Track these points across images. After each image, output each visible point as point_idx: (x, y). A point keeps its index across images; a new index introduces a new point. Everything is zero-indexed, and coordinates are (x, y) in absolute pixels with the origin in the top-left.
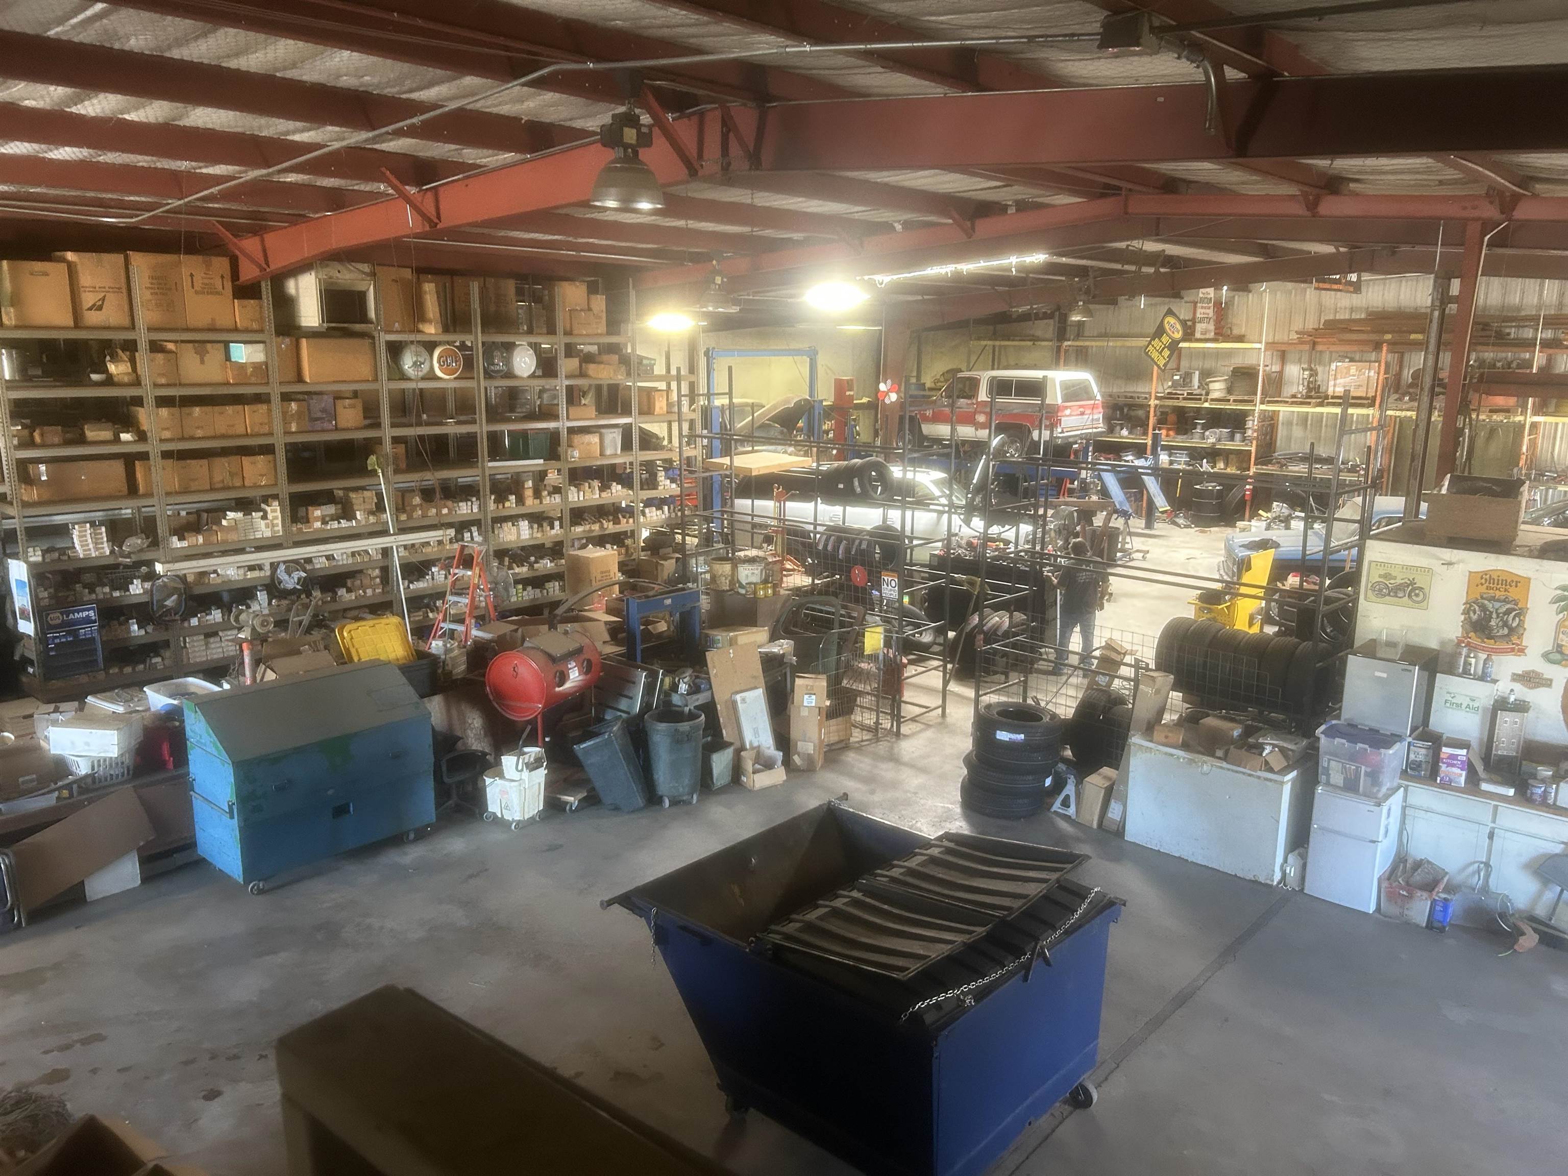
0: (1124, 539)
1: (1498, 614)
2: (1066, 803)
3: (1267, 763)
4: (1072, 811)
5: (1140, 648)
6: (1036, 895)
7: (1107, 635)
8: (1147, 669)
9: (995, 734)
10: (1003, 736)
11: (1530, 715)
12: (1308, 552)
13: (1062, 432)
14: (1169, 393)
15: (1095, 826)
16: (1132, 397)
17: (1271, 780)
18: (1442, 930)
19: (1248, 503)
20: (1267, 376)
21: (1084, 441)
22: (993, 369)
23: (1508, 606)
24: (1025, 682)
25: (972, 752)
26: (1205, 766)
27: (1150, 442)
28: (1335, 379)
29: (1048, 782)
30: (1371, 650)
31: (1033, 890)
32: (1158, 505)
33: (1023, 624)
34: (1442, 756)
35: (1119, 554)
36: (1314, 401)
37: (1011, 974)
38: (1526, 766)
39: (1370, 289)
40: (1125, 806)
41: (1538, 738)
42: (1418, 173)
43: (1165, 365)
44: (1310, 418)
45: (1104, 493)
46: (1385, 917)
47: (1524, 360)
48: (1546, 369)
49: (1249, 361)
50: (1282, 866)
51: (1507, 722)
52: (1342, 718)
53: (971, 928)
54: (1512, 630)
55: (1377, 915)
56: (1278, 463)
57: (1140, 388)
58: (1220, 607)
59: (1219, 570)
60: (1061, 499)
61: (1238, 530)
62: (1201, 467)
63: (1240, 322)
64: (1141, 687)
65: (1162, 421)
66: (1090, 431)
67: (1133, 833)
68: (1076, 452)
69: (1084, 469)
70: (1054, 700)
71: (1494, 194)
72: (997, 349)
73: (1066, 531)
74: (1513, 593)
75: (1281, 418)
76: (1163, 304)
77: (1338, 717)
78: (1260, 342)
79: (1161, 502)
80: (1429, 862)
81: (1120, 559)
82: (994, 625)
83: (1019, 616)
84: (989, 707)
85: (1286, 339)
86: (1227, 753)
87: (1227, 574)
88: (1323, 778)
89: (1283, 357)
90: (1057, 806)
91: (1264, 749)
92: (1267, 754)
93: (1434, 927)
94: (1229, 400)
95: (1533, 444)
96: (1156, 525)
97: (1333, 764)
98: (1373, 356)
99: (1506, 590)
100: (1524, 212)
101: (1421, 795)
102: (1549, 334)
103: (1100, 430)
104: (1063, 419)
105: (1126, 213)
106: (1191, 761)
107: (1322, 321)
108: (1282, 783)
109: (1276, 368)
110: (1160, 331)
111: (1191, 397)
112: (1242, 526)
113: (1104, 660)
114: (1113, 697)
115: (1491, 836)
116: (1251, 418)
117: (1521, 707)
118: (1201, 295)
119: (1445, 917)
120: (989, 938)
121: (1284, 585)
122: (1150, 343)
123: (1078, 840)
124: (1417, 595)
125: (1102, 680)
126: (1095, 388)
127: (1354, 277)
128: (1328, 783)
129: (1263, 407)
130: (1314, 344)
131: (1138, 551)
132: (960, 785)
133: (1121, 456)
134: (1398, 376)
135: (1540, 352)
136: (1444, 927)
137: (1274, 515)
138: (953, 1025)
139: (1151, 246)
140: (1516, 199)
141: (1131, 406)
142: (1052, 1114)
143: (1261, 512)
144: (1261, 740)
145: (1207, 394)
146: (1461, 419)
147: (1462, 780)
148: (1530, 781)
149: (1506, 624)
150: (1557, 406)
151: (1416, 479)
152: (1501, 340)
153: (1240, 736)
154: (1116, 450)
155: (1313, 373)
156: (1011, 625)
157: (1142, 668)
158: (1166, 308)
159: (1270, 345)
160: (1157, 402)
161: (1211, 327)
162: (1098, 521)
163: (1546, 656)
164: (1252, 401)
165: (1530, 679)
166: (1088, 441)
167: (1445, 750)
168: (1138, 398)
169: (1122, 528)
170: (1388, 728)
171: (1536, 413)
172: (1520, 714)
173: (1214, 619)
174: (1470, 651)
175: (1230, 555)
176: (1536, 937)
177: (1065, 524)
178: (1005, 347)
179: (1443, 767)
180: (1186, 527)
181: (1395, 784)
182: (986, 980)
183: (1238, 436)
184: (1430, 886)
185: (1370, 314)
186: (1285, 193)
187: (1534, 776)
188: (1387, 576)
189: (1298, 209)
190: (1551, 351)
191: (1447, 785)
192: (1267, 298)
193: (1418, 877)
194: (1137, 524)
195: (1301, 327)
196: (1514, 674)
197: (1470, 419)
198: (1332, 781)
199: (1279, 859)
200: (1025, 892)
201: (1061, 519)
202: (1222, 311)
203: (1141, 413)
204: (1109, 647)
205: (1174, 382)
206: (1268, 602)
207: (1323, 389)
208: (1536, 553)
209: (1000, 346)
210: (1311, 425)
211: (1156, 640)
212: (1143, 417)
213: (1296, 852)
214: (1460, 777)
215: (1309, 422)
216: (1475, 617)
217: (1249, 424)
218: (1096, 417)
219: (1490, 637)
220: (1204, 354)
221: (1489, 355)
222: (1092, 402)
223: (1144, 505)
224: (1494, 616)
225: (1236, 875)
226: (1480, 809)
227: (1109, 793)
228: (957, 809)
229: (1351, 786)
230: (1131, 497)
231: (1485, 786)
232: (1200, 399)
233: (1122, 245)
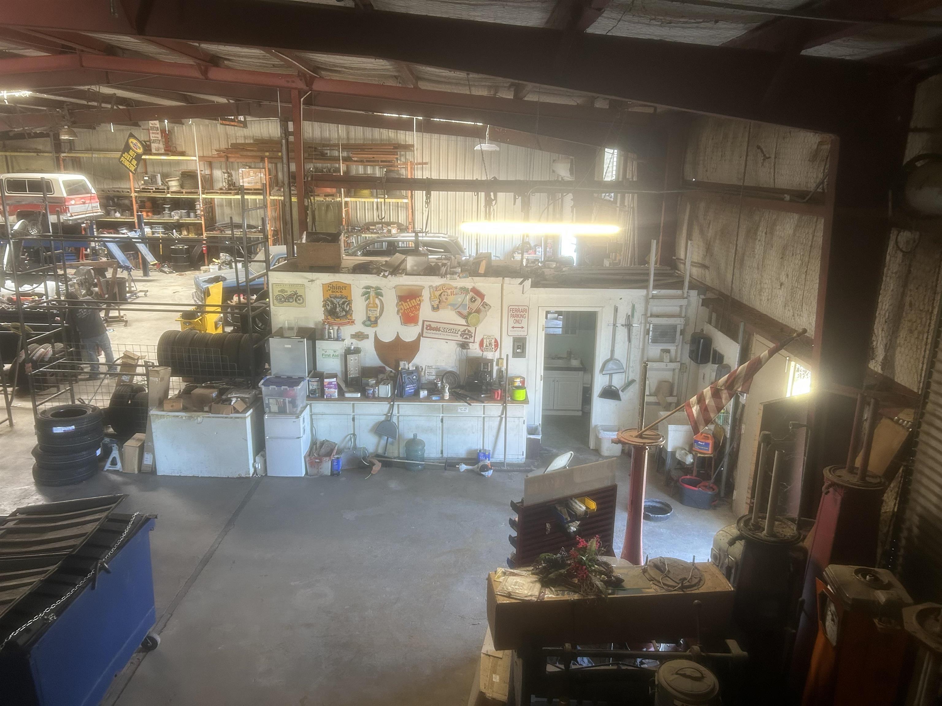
0: (130, 284)
1: (339, 305)
2: (114, 463)
3: (235, 408)
4: (119, 466)
5: (146, 354)
6: (92, 531)
7: (123, 349)
8: (153, 366)
9: (52, 430)
10: (58, 430)
11: (362, 354)
12: (240, 282)
13: (72, 216)
14: (143, 189)
15: (136, 472)
16: (118, 191)
17: (238, 418)
18: (338, 474)
19: (206, 255)
20: (203, 177)
21: (89, 222)
22: (9, 172)
23: (343, 300)
24: (71, 390)
25: (37, 446)
26: (199, 419)
27: (136, 221)
28: (243, 179)
29: (99, 452)
30: (281, 333)
31: (90, 528)
32: (149, 260)
33: (61, 352)
34: (325, 384)
35: (128, 295)
36: (233, 192)
37: (82, 588)
38: (364, 380)
39: (253, 126)
40: (154, 454)
41: (367, 365)
42: (260, 59)
43: (135, 170)
44: (232, 202)
45: (110, 255)
46: (311, 476)
47: (336, 168)
48: (347, 172)
49: (191, 168)
50: (253, 464)
51: (352, 359)
52: (273, 374)
53: (45, 569)
54: (347, 312)
55: (307, 477)
56: (219, 229)
57: (122, 185)
58: (195, 320)
59: (193, 298)
60: (81, 262)
61: (202, 271)
62: (173, 234)
63: (180, 142)
64: (151, 378)
65: (142, 206)
66: (92, 214)
67: (163, 469)
68: (85, 229)
69: (92, 241)
70: (94, 398)
71: (302, 75)
72: (9, 158)
73: (87, 283)
74: (344, 293)
75: (216, 203)
76: (127, 130)
77: (270, 374)
78: (195, 156)
79: (151, 259)
80: (327, 441)
81: (130, 298)
82: (41, 355)
83: (60, 346)
84: (44, 412)
85: (210, 155)
86: (210, 407)
87: (198, 299)
88: (267, 410)
89: (211, 165)
90: (108, 466)
91: (231, 401)
92: (234, 403)
93: (334, 474)
94: (182, 192)
95: (347, 212)
96: (150, 274)
97: (271, 401)
98: (261, 165)
99: (341, 292)
100: (318, 86)
101: (319, 407)
102: (345, 154)
103: (99, 213)
104: (70, 207)
105: (83, 66)
106: (190, 418)
107: (230, 144)
108: (245, 418)
109: (208, 172)
110: (127, 148)
111: (158, 191)
112: (204, 269)
113: (124, 365)
114: (134, 388)
115: (353, 419)
116: (198, 203)
117: (357, 351)
118: (151, 125)
119: (338, 468)
120: (60, 571)
121: (232, 302)
122: (122, 156)
123: (125, 484)
124: (299, 300)
125: (125, 378)
126: (90, 185)
127: (241, 118)
128: (270, 412)
129: (204, 196)
130: (227, 158)
131: (141, 291)
132: (31, 471)
133: (118, 231)
134: (276, 176)
135: (343, 163)
136: (339, 472)
137: (222, 261)
138: (43, 637)
139: (106, 90)
140: (312, 79)
141: (119, 197)
142: (132, 663)
143: (214, 260)
144: (229, 396)
145: (168, 188)
146: (306, 200)
147: (336, 394)
148: (366, 388)
149: (344, 310)
150: (355, 192)
151: (289, 235)
152: (323, 156)
153: (217, 396)
154: (114, 226)
155: (230, 175)
156: (54, 353)
157: (150, 366)
158: (129, 132)
159: (201, 158)
160: (136, 194)
161: (161, 146)
162: (109, 274)
163: (364, 323)
164: (197, 193)
165: (359, 336)
166: (91, 221)
167: (326, 380)
168: (123, 192)
169: (127, 278)
170: (297, 374)
171: (346, 196)
172: (357, 355)
173: (194, 328)
174: (330, 326)
175: (198, 288)
176: (380, 464)
177: (85, 279)
178: (15, 156)
179: (326, 389)
180: (170, 273)
181: (305, 404)
182: (63, 599)
183: (192, 214)
184: (329, 454)
185: (256, 140)
186: (187, 63)
187: (368, 385)
188: (282, 291)
189: (196, 74)
190: (348, 163)
191: (330, 399)
192: (194, 128)
193: (323, 451)
194: (137, 274)
195: (218, 147)
196: (351, 335)
197: (311, 200)
198: (272, 410)
199: (251, 461)
200: (84, 532)
201: (82, 275)
202: (167, 137)
203: (127, 202)
204: (126, 356)
205: (145, 181)
206: (225, 313)
207: (237, 184)
208: (351, 271)
209: (11, 156)
210: (234, 206)
211: (156, 347)
212: (129, 205)
213: (260, 454)
214: (335, 393)
215: (233, 205)
216: (329, 308)
217: (198, 207)
218: (94, 205)
219: (338, 317)
220: (162, 163)
221: (319, 165)
222: (89, 195)
223: (141, 261)
224: (338, 306)
225: (228, 477)
226: (346, 407)
227: (142, 449)
228: (33, 488)
229: (282, 411)
230: (130, 257)
231: (347, 395)
232: (164, 192)
233: (86, 88)
